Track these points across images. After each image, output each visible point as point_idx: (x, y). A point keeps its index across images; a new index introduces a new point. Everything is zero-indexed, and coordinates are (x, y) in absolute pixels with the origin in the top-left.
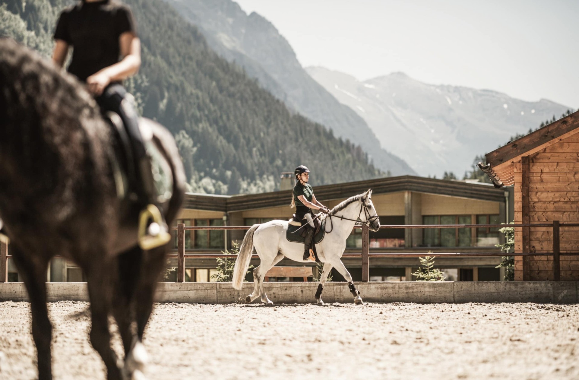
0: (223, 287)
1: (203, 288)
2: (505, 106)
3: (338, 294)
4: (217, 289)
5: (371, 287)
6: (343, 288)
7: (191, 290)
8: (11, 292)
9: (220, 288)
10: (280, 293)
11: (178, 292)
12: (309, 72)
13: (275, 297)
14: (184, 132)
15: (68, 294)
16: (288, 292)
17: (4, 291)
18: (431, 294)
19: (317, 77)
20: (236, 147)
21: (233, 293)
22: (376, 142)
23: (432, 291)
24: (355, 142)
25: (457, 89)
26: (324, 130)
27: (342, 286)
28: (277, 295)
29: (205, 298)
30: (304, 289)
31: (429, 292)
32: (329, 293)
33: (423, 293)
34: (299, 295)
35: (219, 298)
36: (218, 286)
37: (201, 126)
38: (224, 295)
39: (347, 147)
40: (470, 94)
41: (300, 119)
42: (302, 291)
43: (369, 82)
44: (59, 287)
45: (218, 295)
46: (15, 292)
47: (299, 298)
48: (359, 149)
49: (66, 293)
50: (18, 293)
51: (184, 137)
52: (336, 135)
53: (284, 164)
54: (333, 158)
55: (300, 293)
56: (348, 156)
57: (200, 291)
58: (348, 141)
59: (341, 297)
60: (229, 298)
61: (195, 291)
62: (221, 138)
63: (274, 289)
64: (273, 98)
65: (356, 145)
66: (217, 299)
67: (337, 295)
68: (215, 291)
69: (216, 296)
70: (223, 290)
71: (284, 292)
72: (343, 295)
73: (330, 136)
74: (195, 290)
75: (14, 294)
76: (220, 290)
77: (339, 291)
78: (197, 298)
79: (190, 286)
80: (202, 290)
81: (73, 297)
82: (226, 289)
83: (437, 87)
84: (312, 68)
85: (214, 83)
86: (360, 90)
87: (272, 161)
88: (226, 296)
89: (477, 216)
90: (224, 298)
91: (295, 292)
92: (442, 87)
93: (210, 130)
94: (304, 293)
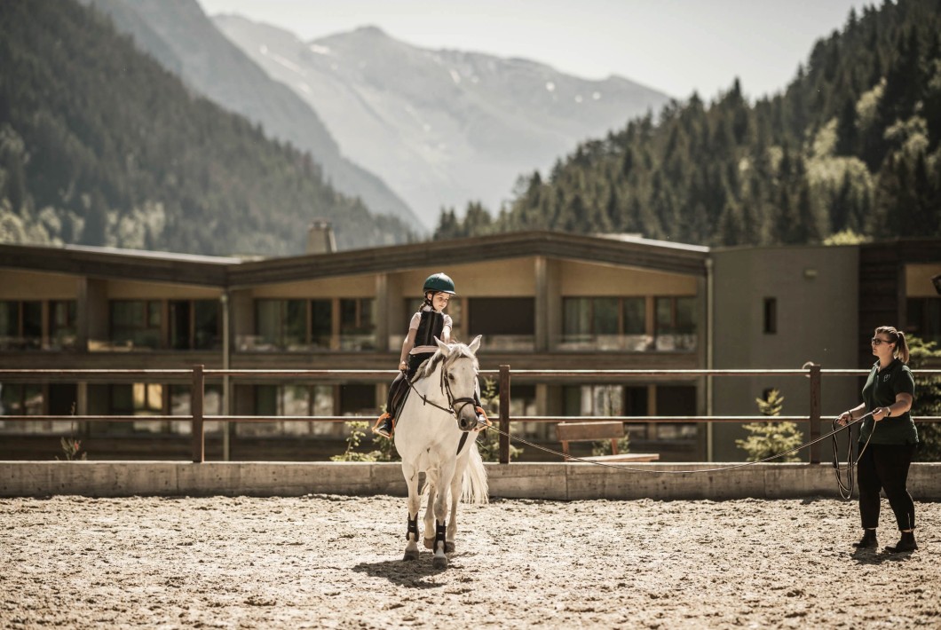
0: (577, 471)
1: (544, 473)
2: (550, 87)
3: (771, 483)
4: (566, 475)
5: (827, 472)
6: (780, 474)
7: (523, 476)
8: (212, 479)
9: (572, 472)
10: (674, 482)
11: (500, 480)
12: (220, 25)
13: (665, 488)
14: (9, 127)
15: (311, 481)
16: (687, 480)
17: (201, 476)
18: (925, 484)
19: (231, 33)
20: (99, 152)
21: (594, 482)
22: (332, 146)
23: (928, 480)
24: (301, 146)
25: (470, 57)
26: (248, 125)
27: (777, 471)
28: (668, 486)
29: (546, 489)
30: (714, 475)
31: (923, 480)
32: (756, 482)
33: (913, 483)
34: (706, 485)
35: (570, 490)
36: (569, 469)
37: (37, 116)
38: (578, 484)
39: (287, 153)
40: (492, 66)
41: (208, 106)
42: (711, 479)
43: (319, 42)
44: (296, 471)
45: (569, 485)
46: (220, 479)
47: (707, 489)
48: (307, 158)
49: (308, 480)
50: (225, 480)
51: (7, 135)
52: (269, 133)
53: (181, 181)
54: (264, 171)
55: (708, 482)
56: (290, 170)
57: (537, 479)
58: (289, 145)
59: (777, 489)
60: (588, 489)
61: (530, 478)
62: (72, 137)
63: (664, 475)
64: (159, 69)
65: (303, 150)
66: (567, 492)
67: (770, 486)
68: (564, 479)
69: (565, 486)
70: (578, 476)
71: (680, 480)
72: (779, 486)
73: (257, 134)
74: (530, 476)
75: (218, 482)
76: (573, 477)
77: (772, 478)
78: (533, 490)
79: (521, 470)
80: (541, 476)
81: (320, 487)
82: (583, 474)
83: (435, 52)
84: (222, 17)
85: (59, 43)
86: (304, 54)
87: (160, 177)
88: (582, 487)
89: (656, 299)
90: (579, 489)
91: (699, 480)
92: (443, 53)
93: (54, 123)
94: (714, 482)
